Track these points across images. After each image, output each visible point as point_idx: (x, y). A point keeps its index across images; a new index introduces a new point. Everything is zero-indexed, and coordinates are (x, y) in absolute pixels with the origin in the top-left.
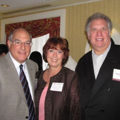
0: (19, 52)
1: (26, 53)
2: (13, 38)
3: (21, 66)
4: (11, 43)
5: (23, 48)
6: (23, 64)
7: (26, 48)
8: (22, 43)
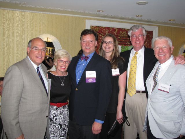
0: (36, 57)
1: (42, 57)
2: (32, 45)
3: (38, 68)
4: (30, 49)
5: (40, 54)
6: (39, 66)
7: (42, 53)
8: (39, 50)
